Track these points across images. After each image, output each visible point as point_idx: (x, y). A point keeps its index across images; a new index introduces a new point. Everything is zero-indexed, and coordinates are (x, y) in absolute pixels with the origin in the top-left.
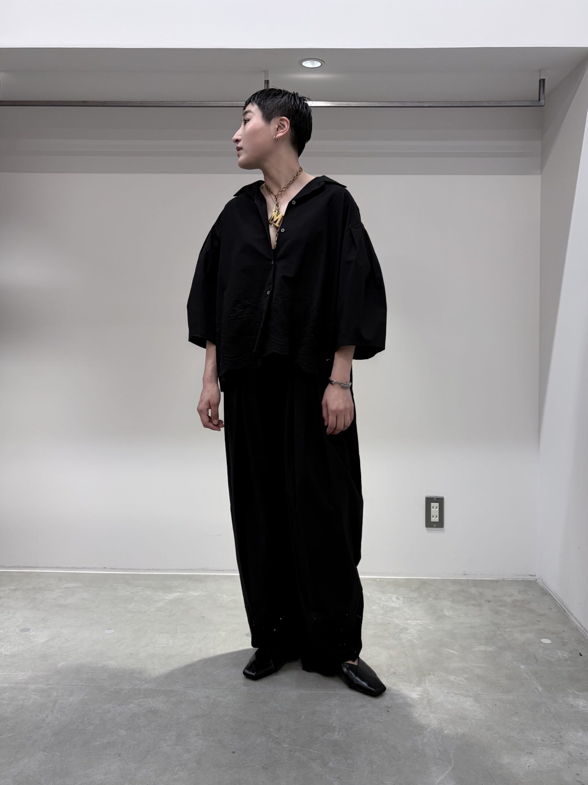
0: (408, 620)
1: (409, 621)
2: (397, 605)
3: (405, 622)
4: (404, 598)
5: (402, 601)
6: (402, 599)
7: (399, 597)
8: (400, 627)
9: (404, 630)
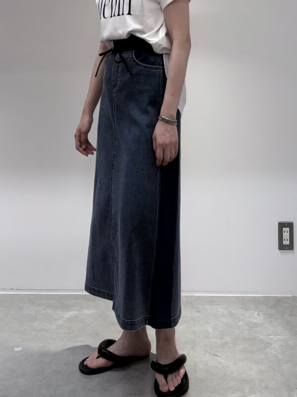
0: (270, 335)
1: (272, 337)
2: (259, 322)
3: (268, 337)
4: (264, 314)
5: (262, 318)
6: (262, 315)
7: (260, 313)
8: (265, 342)
9: (268, 345)
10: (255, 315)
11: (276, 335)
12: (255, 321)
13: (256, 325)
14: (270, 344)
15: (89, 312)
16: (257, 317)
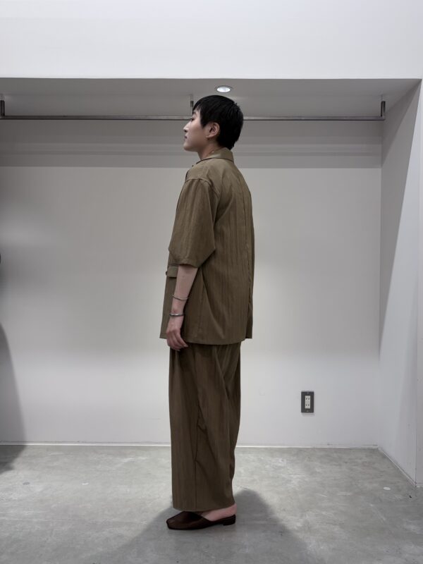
1: (292, 476)
2: (282, 465)
3: (289, 476)
4: (287, 460)
5: (286, 463)
7: (284, 460)
8: (286, 480)
10: (280, 461)
11: (295, 474)
12: (280, 465)
13: (280, 468)
14: (291, 481)
15: (144, 458)
16: (280, 462)
